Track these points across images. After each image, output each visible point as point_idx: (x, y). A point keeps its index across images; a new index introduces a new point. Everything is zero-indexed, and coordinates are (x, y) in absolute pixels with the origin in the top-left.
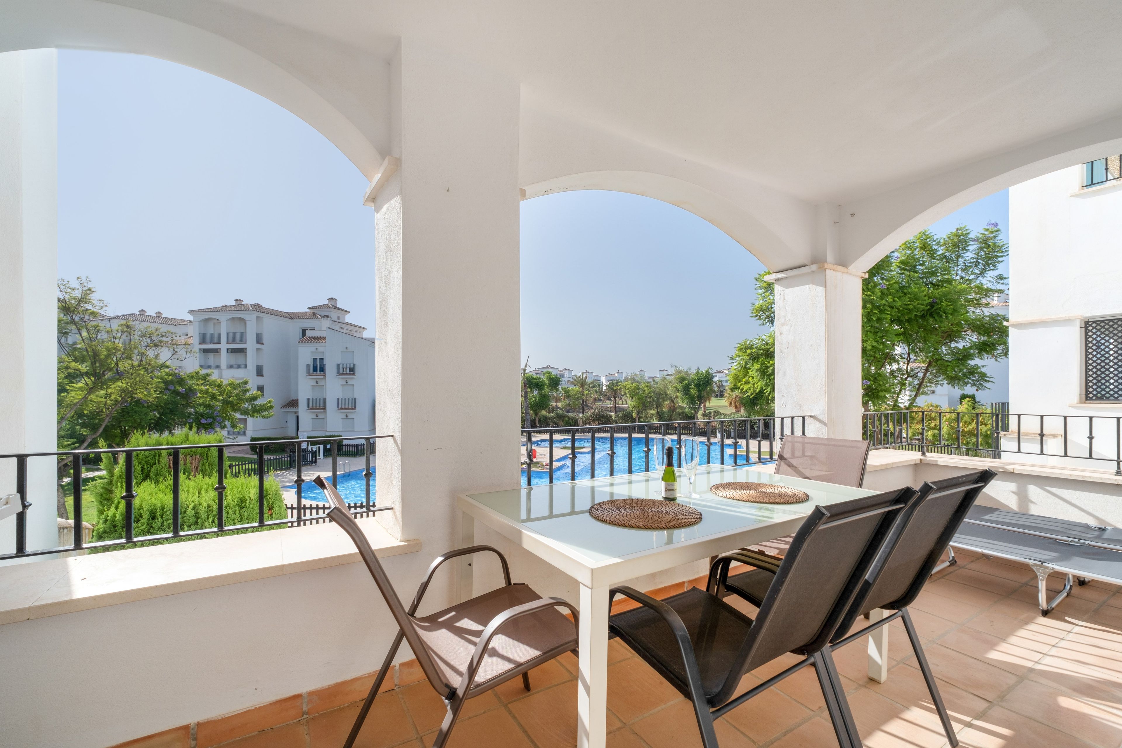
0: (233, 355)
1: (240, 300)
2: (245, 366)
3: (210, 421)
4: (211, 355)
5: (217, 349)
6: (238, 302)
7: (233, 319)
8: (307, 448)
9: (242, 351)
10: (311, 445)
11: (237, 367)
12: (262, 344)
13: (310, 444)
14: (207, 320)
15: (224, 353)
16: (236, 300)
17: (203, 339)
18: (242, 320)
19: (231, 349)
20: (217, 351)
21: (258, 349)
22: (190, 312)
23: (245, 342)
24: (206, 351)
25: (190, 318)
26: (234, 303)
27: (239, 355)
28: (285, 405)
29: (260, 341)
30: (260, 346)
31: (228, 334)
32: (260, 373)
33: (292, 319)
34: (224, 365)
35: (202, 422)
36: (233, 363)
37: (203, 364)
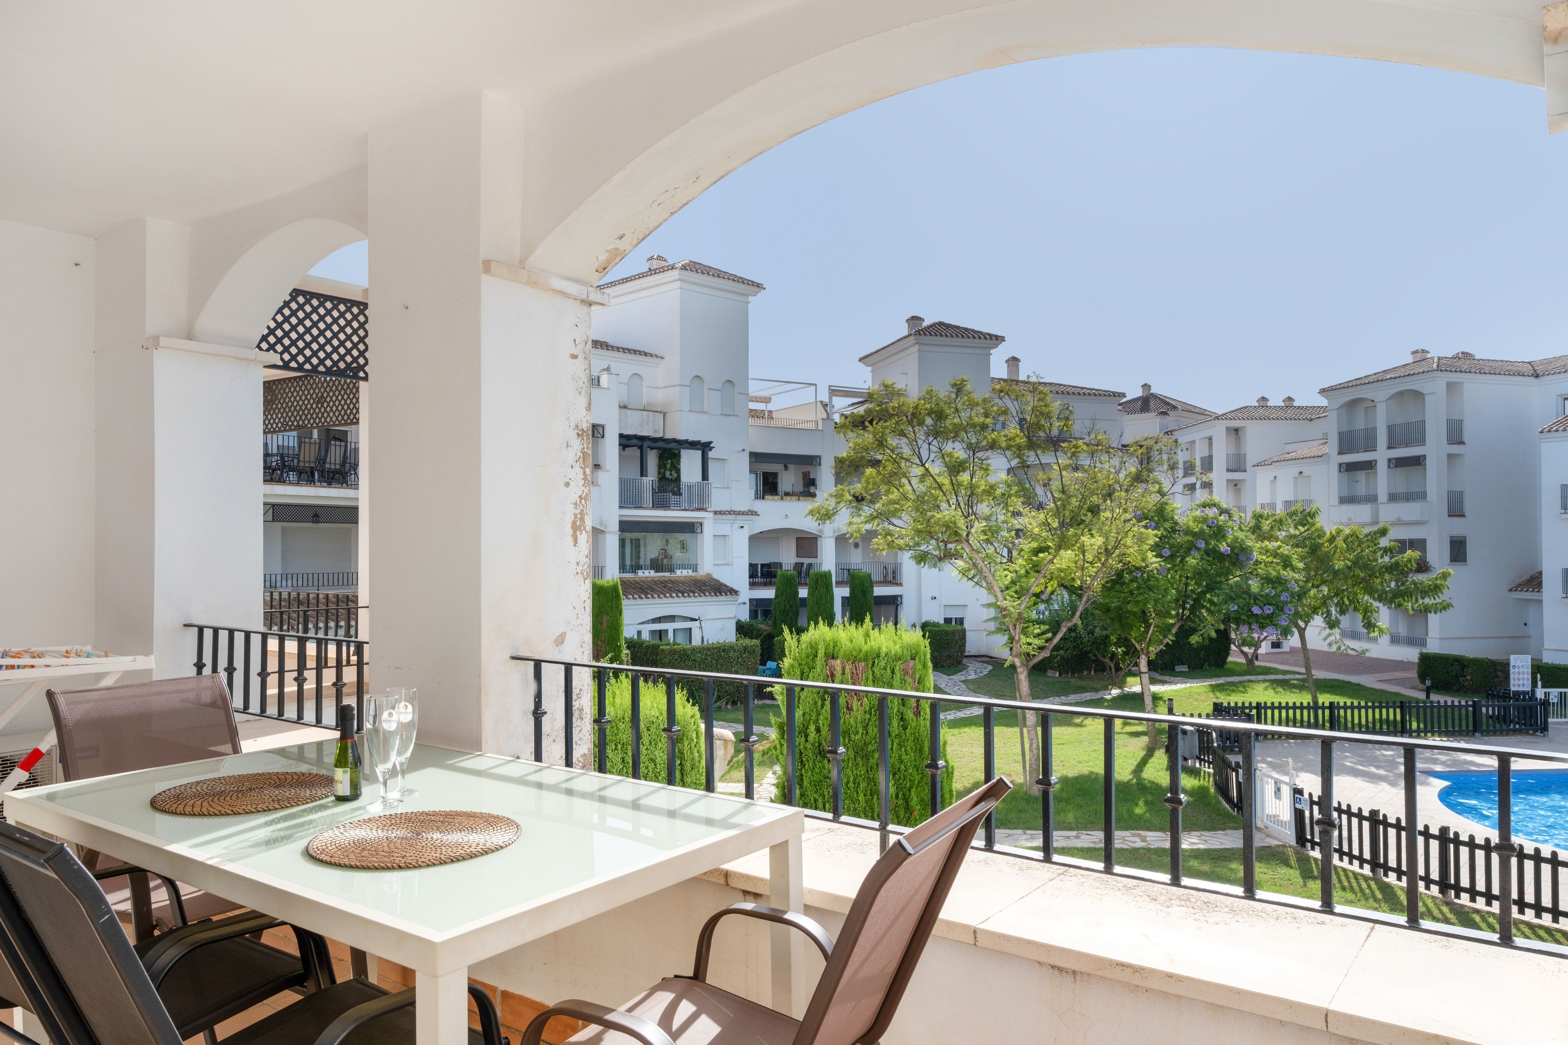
0: (1400, 472)
1: (1423, 351)
2: (1421, 496)
3: (1269, 610)
4: (1361, 475)
5: (1371, 462)
6: (1419, 356)
7: (1401, 393)
8: (1533, 692)
9: (1418, 461)
10: (1543, 687)
11: (1407, 497)
12: (1463, 443)
13: (1539, 683)
14: (1353, 404)
15: (1382, 468)
16: (1415, 352)
17: (1347, 443)
18: (1418, 395)
19: (1397, 459)
20: (1370, 466)
21: (1450, 456)
22: (1323, 391)
23: (1421, 440)
24: (1351, 467)
25: (1323, 402)
26: (1410, 359)
27: (1413, 471)
28: (1520, 585)
29: (1455, 435)
30: (1456, 449)
31: (1391, 429)
32: (1456, 509)
33: (1537, 376)
34: (1383, 496)
35: (1255, 612)
36: (1401, 488)
37: (1345, 494)
